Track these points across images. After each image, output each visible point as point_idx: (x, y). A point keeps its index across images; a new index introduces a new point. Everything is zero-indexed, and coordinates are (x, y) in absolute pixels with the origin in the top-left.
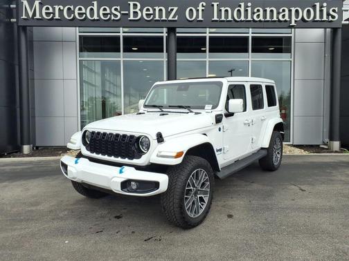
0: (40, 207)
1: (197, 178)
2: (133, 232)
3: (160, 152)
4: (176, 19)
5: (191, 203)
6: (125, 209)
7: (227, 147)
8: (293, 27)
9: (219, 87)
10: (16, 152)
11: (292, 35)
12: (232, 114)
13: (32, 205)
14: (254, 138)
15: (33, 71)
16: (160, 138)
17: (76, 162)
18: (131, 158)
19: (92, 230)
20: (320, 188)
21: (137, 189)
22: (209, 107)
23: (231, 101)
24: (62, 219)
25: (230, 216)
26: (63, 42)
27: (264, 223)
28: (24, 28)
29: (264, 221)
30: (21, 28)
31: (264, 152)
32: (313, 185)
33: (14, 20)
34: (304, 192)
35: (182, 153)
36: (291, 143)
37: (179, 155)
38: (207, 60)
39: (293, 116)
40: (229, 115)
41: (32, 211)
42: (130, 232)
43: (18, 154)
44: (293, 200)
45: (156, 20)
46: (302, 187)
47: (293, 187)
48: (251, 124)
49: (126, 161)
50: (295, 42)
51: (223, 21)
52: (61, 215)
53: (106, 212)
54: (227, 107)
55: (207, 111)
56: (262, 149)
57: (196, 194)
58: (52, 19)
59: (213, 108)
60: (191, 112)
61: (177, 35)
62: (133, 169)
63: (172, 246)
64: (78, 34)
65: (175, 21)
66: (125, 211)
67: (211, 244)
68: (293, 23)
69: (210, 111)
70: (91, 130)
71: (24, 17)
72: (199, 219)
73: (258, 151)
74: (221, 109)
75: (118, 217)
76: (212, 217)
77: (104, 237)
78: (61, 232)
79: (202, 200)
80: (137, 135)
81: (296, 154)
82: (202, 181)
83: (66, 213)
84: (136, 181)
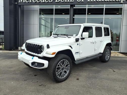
0: (12, 69)
1: (63, 63)
2: (37, 82)
3: (47, 52)
4: (73, 1)
5: (60, 73)
6: (40, 72)
7: (81, 51)
8: (122, 3)
9: (79, 27)
10: (16, 49)
11: (123, 7)
12: (84, 39)
13: (10, 68)
14: (96, 48)
15: (24, 21)
16: (48, 46)
17: (21, 54)
18: (38, 54)
19: (23, 79)
20: (123, 71)
21: (37, 65)
22: (74, 35)
23: (84, 33)
24: (16, 74)
25: (78, 79)
26: (34, 11)
27: (90, 84)
28: (20, 6)
29: (91, 83)
30: (19, 6)
31: (101, 55)
32: (120, 69)
33: (16, 3)
34: (114, 72)
35: (55, 53)
36: (119, 52)
37: (53, 54)
38: (86, 17)
39: (121, 41)
40: (83, 39)
41: (8, 70)
42: (36, 82)
43: (17, 50)
44: (108, 75)
45: (65, 2)
46: (115, 70)
47: (111, 70)
48: (94, 43)
49: (36, 54)
50: (124, 10)
51: (92, 2)
52: (17, 73)
53: (32, 73)
54: (82, 36)
55: (74, 37)
56: (100, 53)
57: (63, 69)
58: (29, 2)
59: (76, 36)
60: (68, 37)
61: (74, 8)
62: (38, 58)
63: (48, 89)
64: (39, 8)
65: (73, 2)
66: (39, 73)
67: (64, 90)
68: (122, 2)
69: (75, 37)
70: (29, 43)
71: (19, 2)
72: (64, 79)
73: (99, 54)
74: (79, 36)
75: (35, 75)
76: (70, 79)
77: (26, 82)
78: (13, 79)
79: (65, 72)
80: (40, 45)
81: (120, 56)
82: (66, 65)
83: (19, 72)
84: (37, 63)
